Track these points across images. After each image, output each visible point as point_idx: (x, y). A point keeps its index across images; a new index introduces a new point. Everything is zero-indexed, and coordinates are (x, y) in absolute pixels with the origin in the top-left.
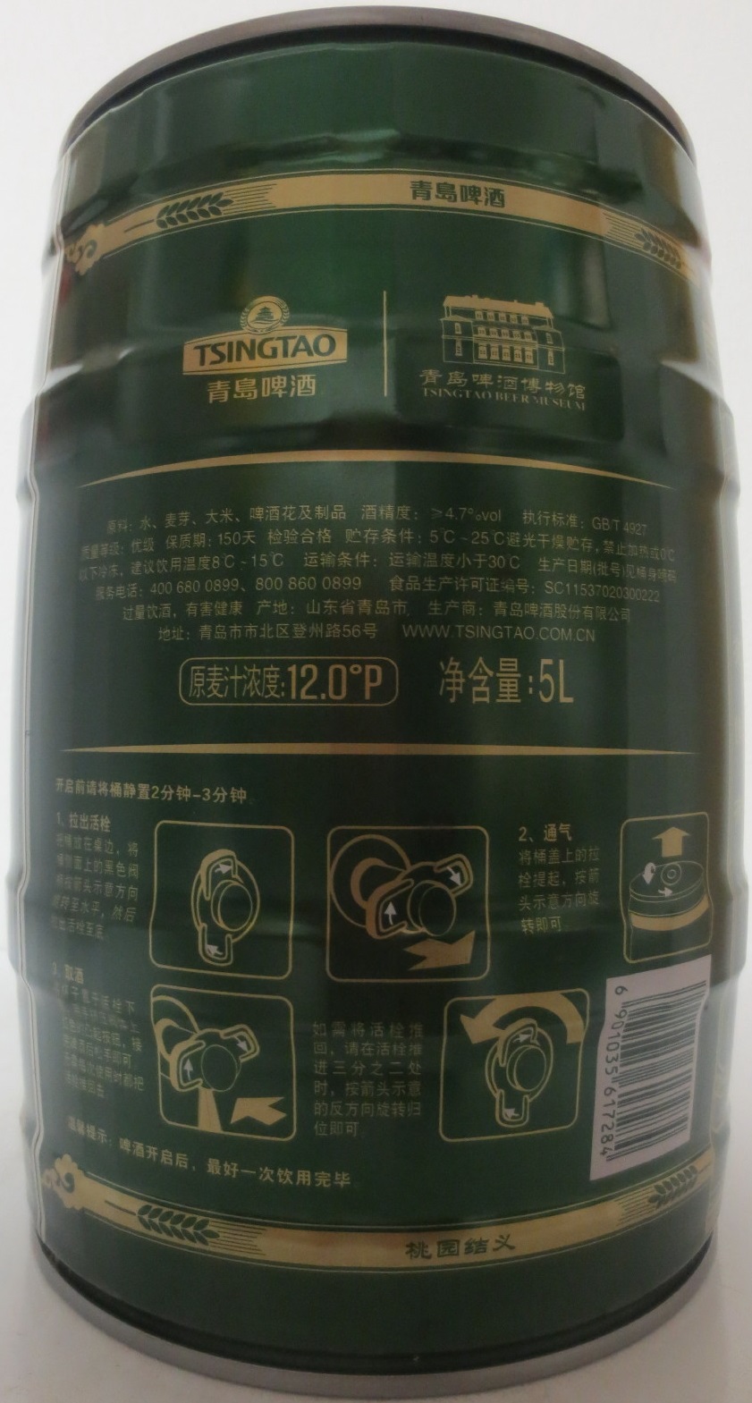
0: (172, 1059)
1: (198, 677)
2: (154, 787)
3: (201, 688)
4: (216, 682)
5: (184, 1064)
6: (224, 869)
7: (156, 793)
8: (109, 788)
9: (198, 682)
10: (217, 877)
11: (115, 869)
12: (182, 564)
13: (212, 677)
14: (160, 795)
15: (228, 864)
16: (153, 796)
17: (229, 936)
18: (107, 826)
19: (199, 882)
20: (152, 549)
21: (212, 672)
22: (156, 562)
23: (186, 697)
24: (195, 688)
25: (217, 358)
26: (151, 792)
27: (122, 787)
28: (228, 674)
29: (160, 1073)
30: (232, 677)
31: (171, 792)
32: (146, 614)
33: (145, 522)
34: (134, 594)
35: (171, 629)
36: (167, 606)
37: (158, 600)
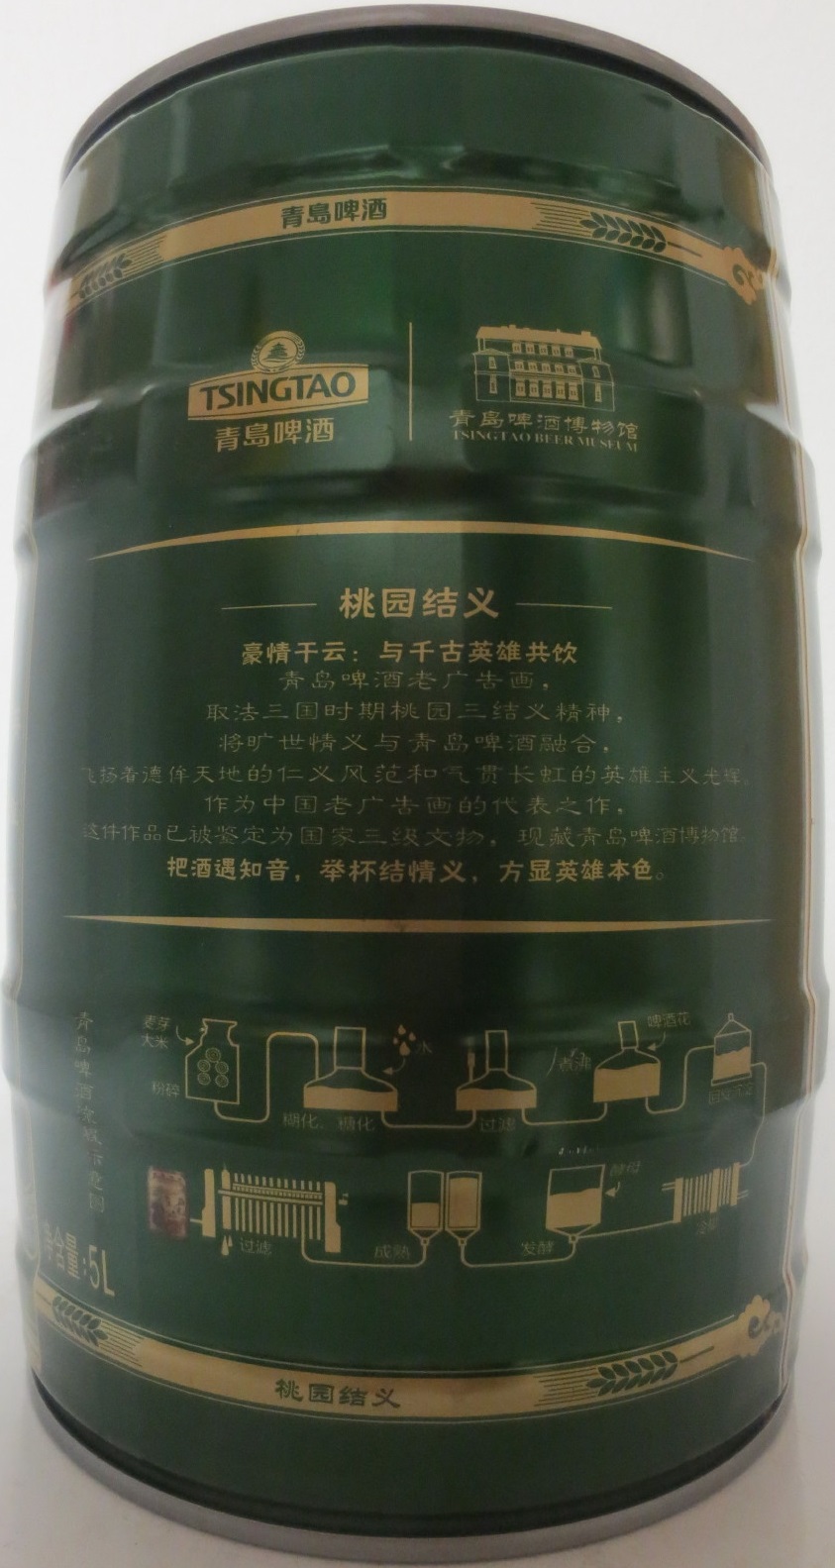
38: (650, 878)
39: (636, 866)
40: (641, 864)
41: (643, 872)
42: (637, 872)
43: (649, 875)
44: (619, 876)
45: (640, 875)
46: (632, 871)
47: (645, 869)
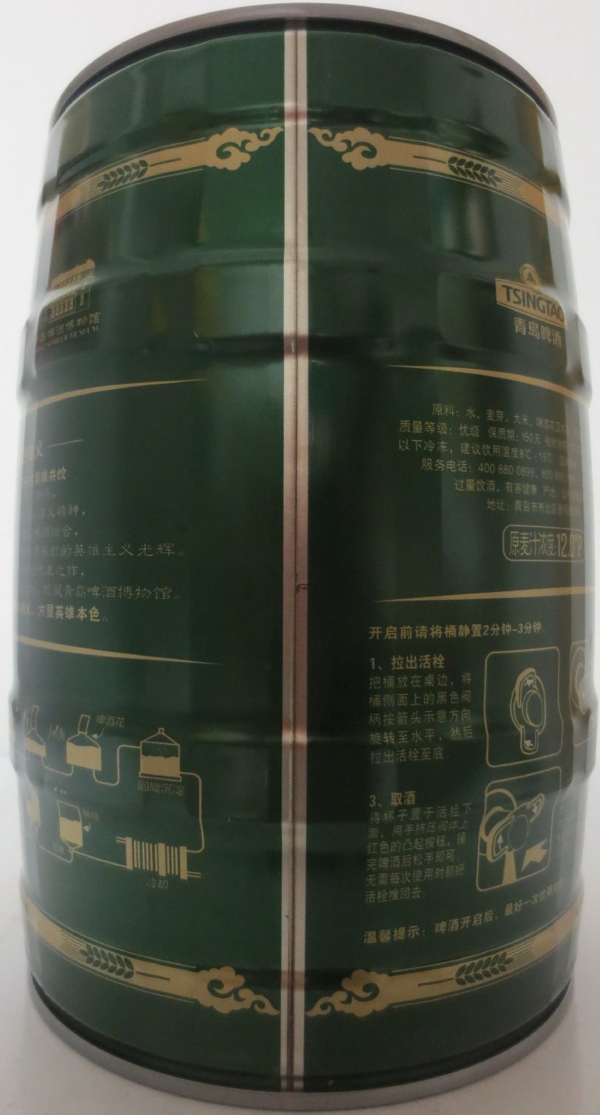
0: (489, 840)
1: (515, 540)
2: (485, 627)
3: (517, 548)
4: (526, 544)
5: (497, 840)
6: (529, 682)
7: (487, 630)
8: (443, 630)
9: (515, 543)
10: (526, 689)
11: (448, 698)
12: (502, 451)
13: (523, 540)
14: (490, 632)
15: (531, 678)
16: (484, 634)
17: (537, 730)
18: (441, 663)
19: (515, 695)
20: (477, 435)
21: (523, 536)
22: (481, 446)
23: (508, 555)
24: (513, 547)
25: (517, 300)
26: (482, 631)
27: (457, 628)
28: (533, 538)
29: (479, 853)
30: (533, 541)
31: (498, 628)
32: (475, 488)
33: (471, 412)
34: (464, 469)
35: (496, 502)
36: (492, 483)
37: (485, 477)
38: (98, 620)
39: (91, 612)
40: (93, 611)
41: (95, 616)
42: (91, 616)
43: (97, 618)
44: (82, 617)
45: (93, 618)
46: (89, 615)
47: (96, 614)
